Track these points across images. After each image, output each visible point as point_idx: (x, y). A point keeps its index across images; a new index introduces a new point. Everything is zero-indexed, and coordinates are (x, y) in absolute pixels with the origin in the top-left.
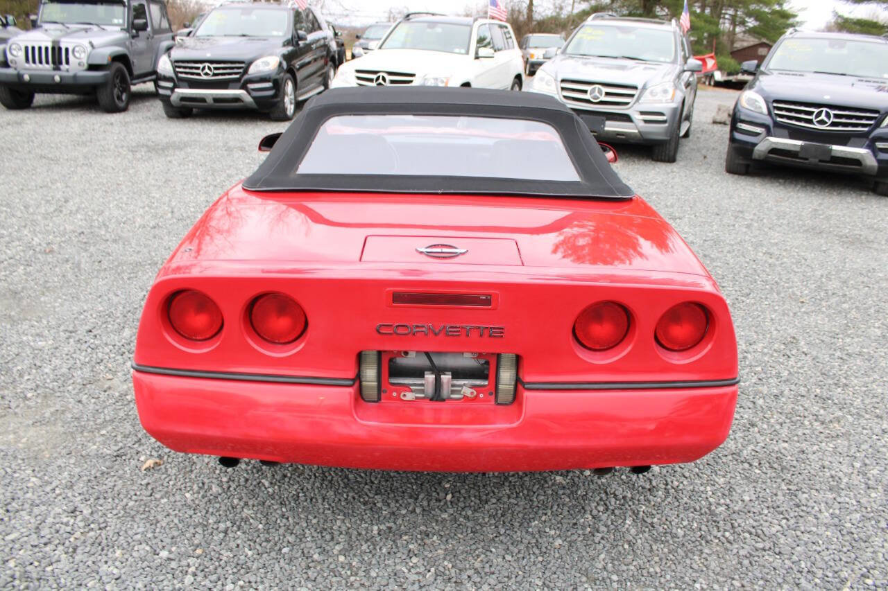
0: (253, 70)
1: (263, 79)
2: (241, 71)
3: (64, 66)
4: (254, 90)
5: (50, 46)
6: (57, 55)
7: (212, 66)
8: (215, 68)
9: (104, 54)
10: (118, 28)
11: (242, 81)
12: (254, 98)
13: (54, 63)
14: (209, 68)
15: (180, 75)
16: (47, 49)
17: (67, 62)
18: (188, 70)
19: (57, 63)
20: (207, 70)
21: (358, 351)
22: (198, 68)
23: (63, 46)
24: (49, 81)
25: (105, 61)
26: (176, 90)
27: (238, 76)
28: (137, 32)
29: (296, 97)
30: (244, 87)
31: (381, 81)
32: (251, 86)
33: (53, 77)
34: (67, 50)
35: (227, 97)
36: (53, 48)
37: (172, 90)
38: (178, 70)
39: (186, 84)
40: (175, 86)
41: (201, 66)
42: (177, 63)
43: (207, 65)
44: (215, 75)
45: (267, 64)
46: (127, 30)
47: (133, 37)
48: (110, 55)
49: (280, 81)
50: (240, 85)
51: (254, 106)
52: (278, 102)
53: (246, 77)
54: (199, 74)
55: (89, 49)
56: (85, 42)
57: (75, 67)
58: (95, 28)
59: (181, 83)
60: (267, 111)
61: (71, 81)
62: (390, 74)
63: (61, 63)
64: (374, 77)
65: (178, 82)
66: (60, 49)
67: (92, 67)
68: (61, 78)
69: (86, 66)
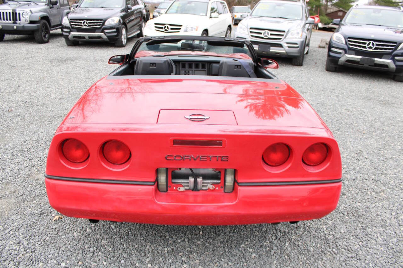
0: (107, 24)
1: (111, 28)
2: (101, 24)
3: (18, 22)
4: (107, 33)
5: (11, 12)
6: (15, 16)
7: (88, 22)
8: (89, 23)
9: (37, 16)
10: (44, 4)
11: (102, 29)
12: (107, 36)
13: (13, 20)
14: (86, 23)
15: (73, 26)
16: (10, 13)
17: (20, 20)
18: (76, 24)
19: (15, 20)
20: (85, 24)
21: (156, 168)
22: (81, 23)
23: (18, 12)
24: (12, 29)
25: (37, 19)
26: (71, 33)
27: (100, 26)
28: (53, 6)
29: (127, 36)
30: (103, 31)
31: (166, 28)
32: (106, 31)
33: (13, 27)
34: (19, 13)
35: (95, 36)
36: (13, 13)
37: (69, 33)
38: (72, 23)
39: (76, 30)
40: (71, 31)
41: (83, 22)
42: (71, 20)
43: (85, 21)
44: (89, 26)
45: (114, 21)
46: (48, 5)
47: (51, 8)
48: (40, 17)
49: (119, 29)
50: (101, 30)
51: (108, 40)
52: (119, 38)
53: (103, 27)
54: (82, 26)
55: (30, 13)
56: (28, 10)
57: (23, 22)
58: (33, 4)
59: (73, 30)
60: (114, 43)
61: (21, 29)
62: (171, 25)
63: (17, 20)
64: (163, 26)
65: (72, 29)
66: (16, 13)
67: (32, 22)
68: (17, 27)
69: (28, 22)
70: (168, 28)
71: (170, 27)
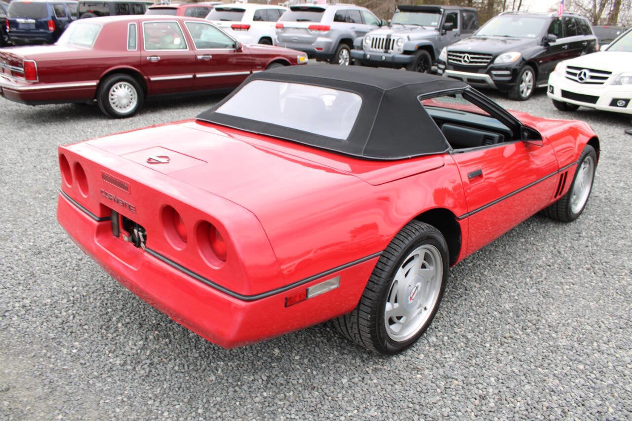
0: (498, 61)
1: (506, 68)
2: (489, 61)
3: (390, 51)
4: (496, 75)
5: (385, 37)
6: (388, 43)
7: (470, 56)
8: (472, 58)
9: (413, 45)
10: (433, 28)
11: (488, 68)
12: (494, 81)
13: (385, 48)
14: (468, 58)
15: (450, 61)
16: (383, 39)
17: (392, 49)
18: (455, 58)
19: (387, 48)
20: (466, 59)
22: (460, 57)
23: (392, 38)
24: (379, 59)
25: (413, 49)
26: (447, 71)
27: (485, 64)
28: (446, 31)
29: (534, 85)
30: (488, 73)
31: (582, 76)
32: (494, 72)
33: (382, 57)
34: (394, 40)
35: (478, 78)
36: (387, 39)
37: (444, 70)
38: (449, 57)
39: (452, 67)
40: (446, 68)
41: (463, 55)
42: (450, 53)
43: (467, 55)
44: (471, 62)
45: (510, 57)
46: (439, 30)
47: (442, 34)
48: (417, 45)
49: (518, 72)
50: (485, 71)
51: (494, 86)
52: (513, 86)
53: (491, 65)
54: (460, 61)
55: (406, 40)
56: (404, 36)
57: (396, 52)
58: (419, 27)
59: (450, 67)
60: (505, 92)
61: (389, 60)
62: (592, 70)
63: (389, 49)
64: (578, 72)
65: (448, 65)
66: (390, 40)
67: (406, 52)
68: (386, 57)
69: (402, 51)
70: (585, 75)
71: (589, 74)
